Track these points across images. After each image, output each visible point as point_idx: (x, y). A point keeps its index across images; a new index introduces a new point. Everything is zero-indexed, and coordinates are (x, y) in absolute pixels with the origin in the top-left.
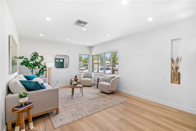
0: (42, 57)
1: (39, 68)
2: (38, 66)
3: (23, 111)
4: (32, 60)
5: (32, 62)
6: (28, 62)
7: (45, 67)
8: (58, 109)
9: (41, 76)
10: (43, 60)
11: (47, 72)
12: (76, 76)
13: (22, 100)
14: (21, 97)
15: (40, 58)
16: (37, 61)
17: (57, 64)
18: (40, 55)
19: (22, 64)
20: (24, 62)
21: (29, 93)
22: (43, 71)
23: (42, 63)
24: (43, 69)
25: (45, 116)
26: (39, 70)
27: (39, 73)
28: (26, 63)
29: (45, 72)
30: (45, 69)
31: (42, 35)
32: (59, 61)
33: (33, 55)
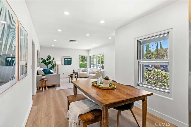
0: (53, 58)
1: (51, 65)
2: (51, 63)
3: (43, 81)
4: (47, 60)
5: (47, 61)
6: (45, 61)
7: (55, 64)
8: (59, 84)
9: (52, 69)
10: (54, 60)
11: (57, 67)
12: (74, 70)
13: (43, 77)
14: (43, 75)
15: (52, 59)
16: (50, 60)
17: (66, 62)
18: (52, 57)
19: (42, 62)
20: (43, 61)
21: (46, 75)
22: (54, 67)
23: (54, 62)
24: (54, 65)
25: (53, 86)
26: (52, 66)
27: (51, 68)
28: (44, 62)
29: (55, 67)
30: (55, 65)
31: (53, 46)
32: (68, 60)
33: (48, 57)
